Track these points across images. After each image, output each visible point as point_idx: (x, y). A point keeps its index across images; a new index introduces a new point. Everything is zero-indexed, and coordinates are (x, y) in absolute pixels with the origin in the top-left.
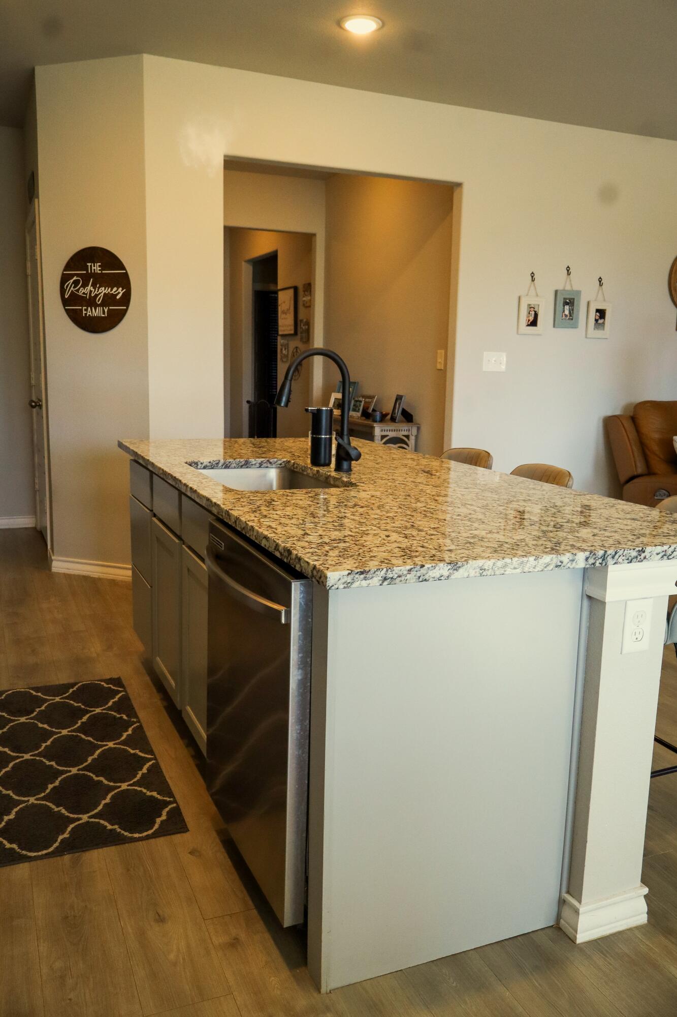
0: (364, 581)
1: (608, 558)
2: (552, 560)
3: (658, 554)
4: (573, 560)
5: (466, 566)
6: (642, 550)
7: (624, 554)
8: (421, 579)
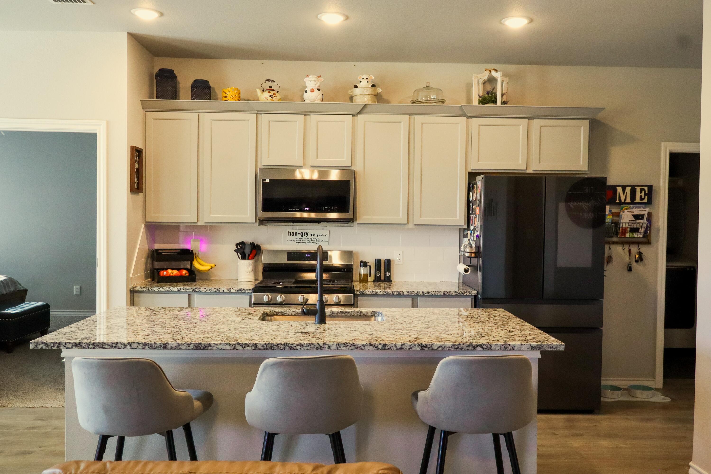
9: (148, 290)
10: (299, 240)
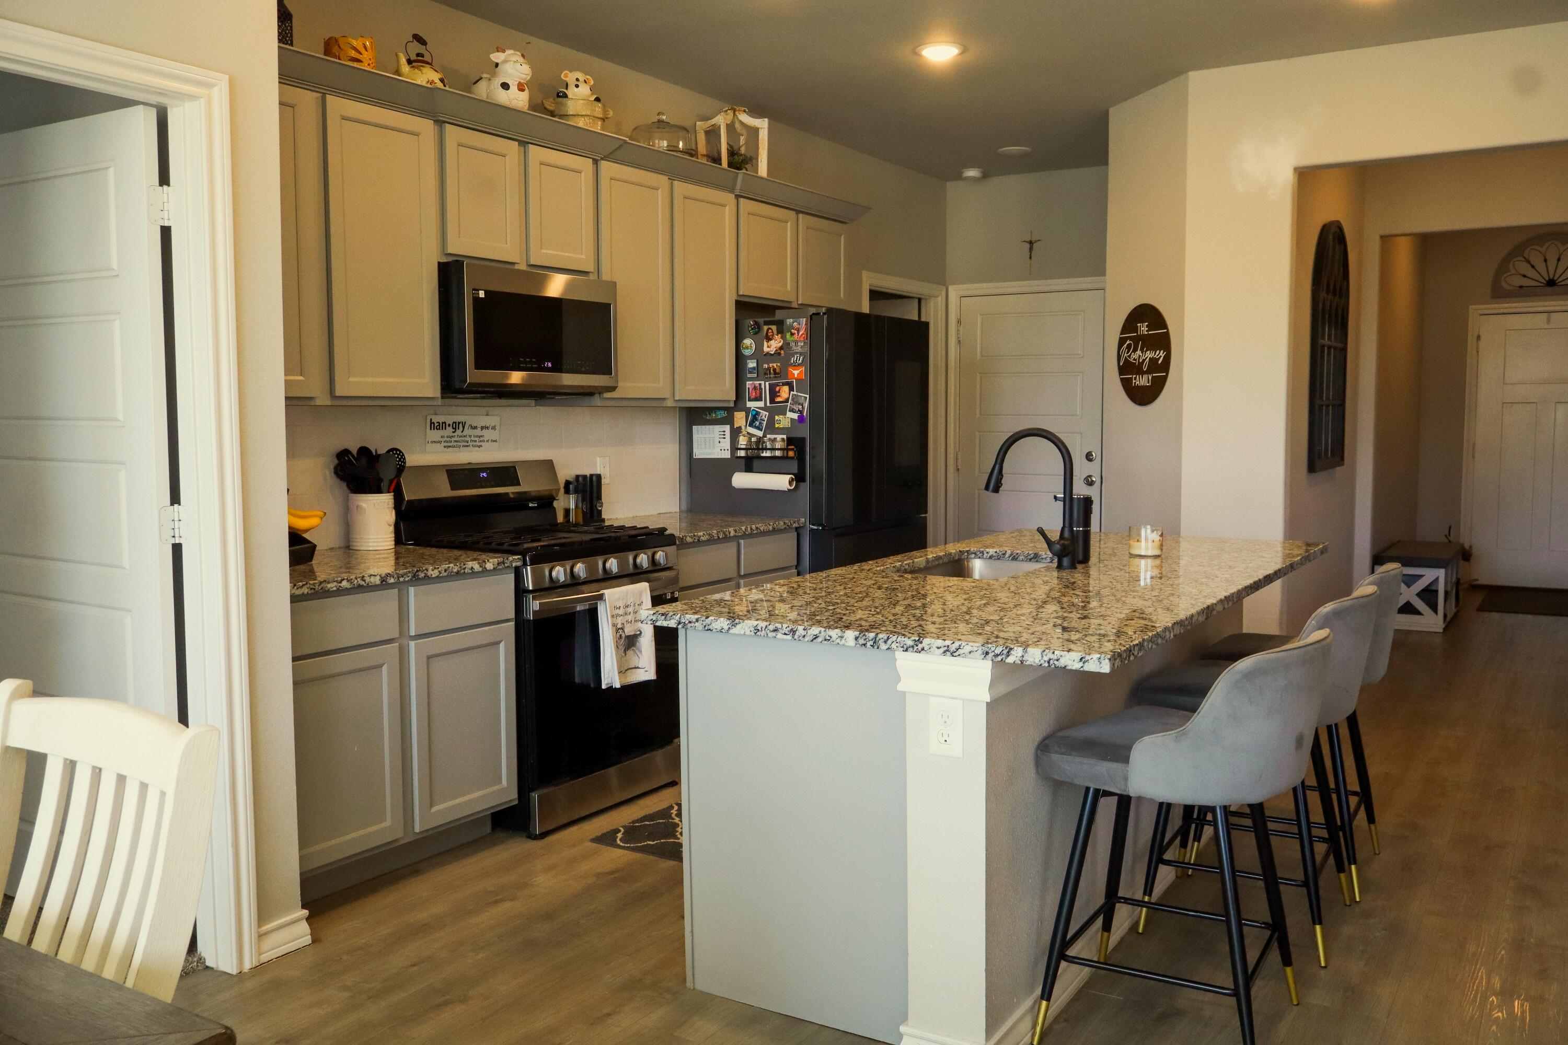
0: (664, 622)
1: (880, 642)
2: (820, 633)
3: (938, 648)
4: (842, 637)
5: (742, 624)
6: (918, 640)
7: (898, 641)
8: (706, 628)
9: (313, 591)
10: (448, 439)
